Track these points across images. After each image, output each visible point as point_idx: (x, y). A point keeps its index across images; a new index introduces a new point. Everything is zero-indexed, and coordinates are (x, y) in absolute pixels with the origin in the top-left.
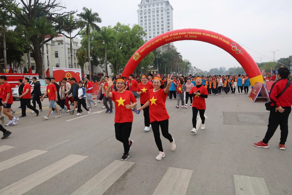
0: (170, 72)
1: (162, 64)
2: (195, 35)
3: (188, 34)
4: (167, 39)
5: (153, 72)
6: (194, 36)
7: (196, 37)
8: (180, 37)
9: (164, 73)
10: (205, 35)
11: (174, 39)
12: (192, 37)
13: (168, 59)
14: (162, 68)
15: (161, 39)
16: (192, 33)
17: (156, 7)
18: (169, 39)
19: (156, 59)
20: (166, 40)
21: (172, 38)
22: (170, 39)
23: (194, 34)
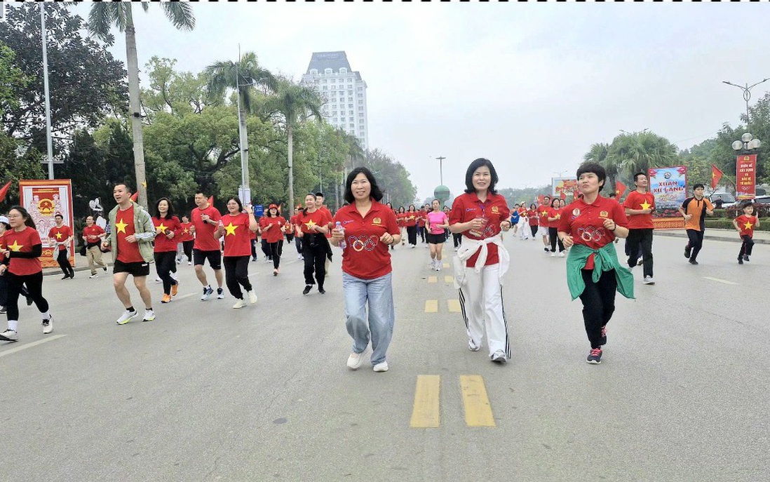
17: (337, 84)
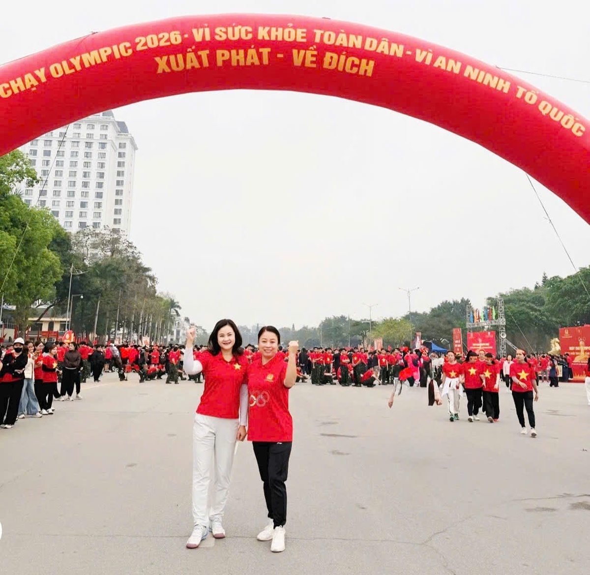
0: (109, 329)
1: (87, 298)
2: (362, 54)
3: (317, 40)
4: (172, 58)
5: (51, 324)
6: (357, 61)
7: (367, 68)
8: (260, 56)
9: (90, 329)
10: (428, 62)
11: (220, 63)
12: (340, 68)
13: (109, 283)
14: (85, 312)
15: (121, 50)
16: (342, 40)
18: (180, 56)
19: (66, 278)
20: (162, 63)
21: (204, 54)
22: (190, 56)
23: (359, 45)
